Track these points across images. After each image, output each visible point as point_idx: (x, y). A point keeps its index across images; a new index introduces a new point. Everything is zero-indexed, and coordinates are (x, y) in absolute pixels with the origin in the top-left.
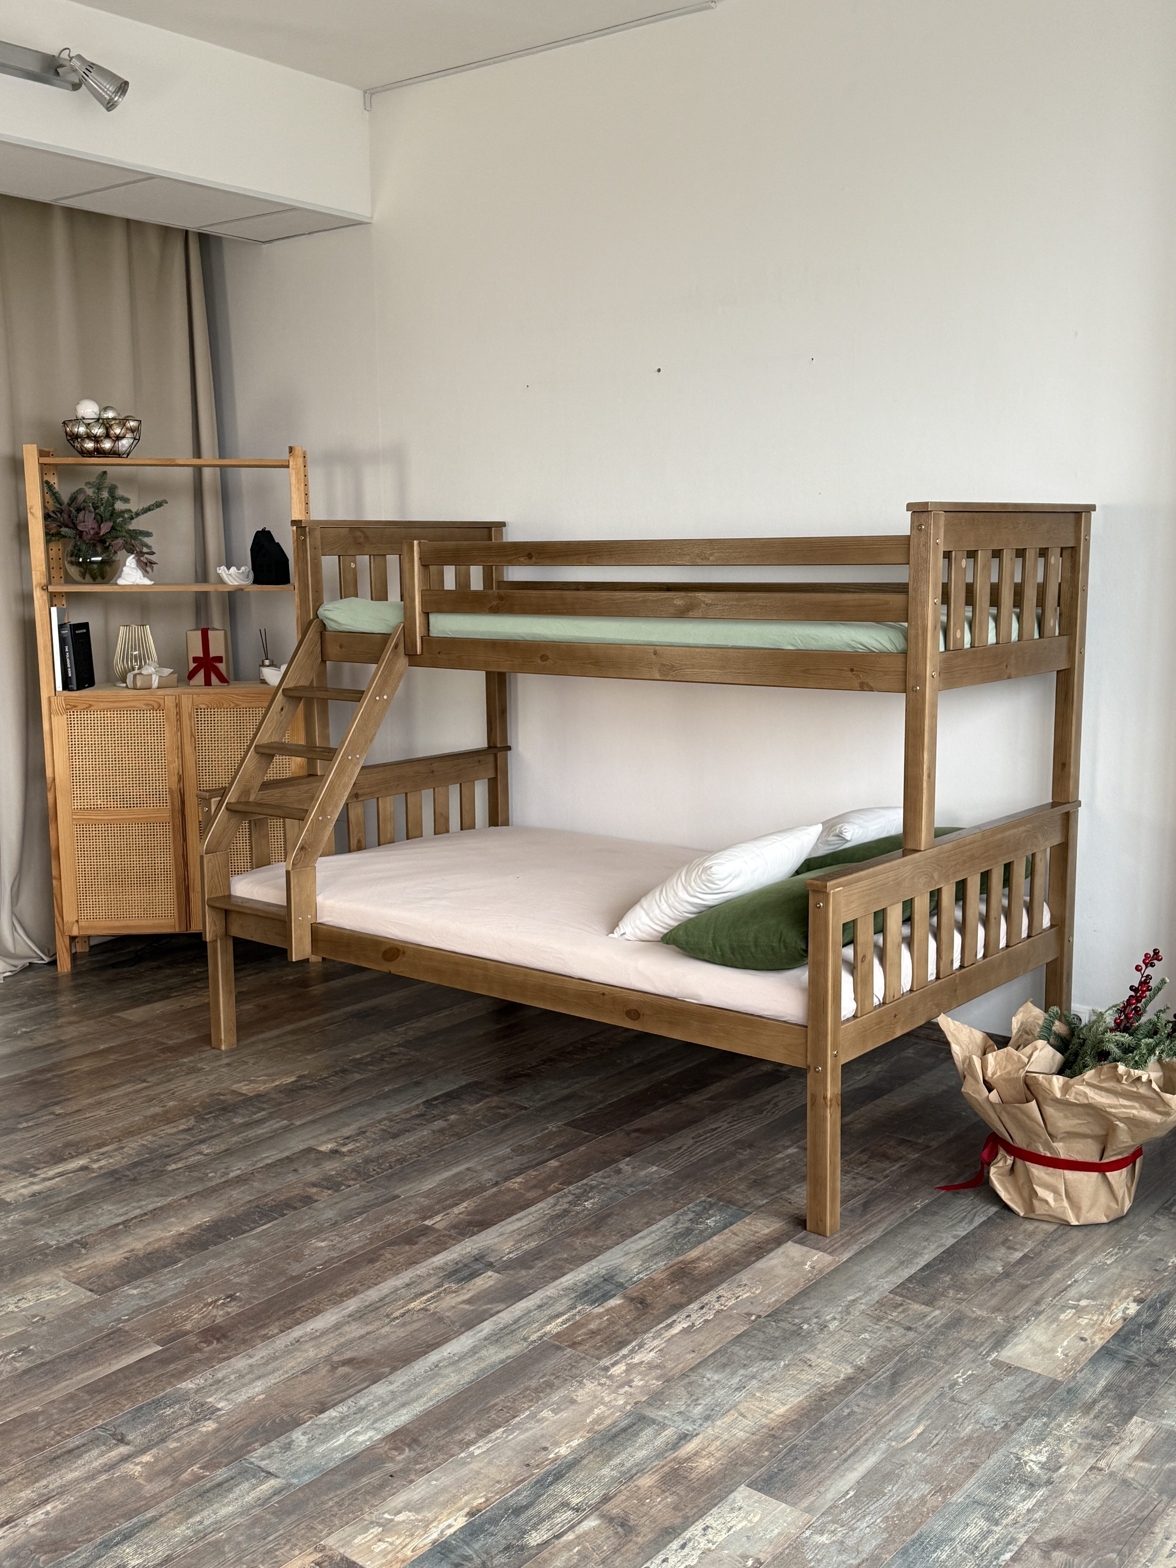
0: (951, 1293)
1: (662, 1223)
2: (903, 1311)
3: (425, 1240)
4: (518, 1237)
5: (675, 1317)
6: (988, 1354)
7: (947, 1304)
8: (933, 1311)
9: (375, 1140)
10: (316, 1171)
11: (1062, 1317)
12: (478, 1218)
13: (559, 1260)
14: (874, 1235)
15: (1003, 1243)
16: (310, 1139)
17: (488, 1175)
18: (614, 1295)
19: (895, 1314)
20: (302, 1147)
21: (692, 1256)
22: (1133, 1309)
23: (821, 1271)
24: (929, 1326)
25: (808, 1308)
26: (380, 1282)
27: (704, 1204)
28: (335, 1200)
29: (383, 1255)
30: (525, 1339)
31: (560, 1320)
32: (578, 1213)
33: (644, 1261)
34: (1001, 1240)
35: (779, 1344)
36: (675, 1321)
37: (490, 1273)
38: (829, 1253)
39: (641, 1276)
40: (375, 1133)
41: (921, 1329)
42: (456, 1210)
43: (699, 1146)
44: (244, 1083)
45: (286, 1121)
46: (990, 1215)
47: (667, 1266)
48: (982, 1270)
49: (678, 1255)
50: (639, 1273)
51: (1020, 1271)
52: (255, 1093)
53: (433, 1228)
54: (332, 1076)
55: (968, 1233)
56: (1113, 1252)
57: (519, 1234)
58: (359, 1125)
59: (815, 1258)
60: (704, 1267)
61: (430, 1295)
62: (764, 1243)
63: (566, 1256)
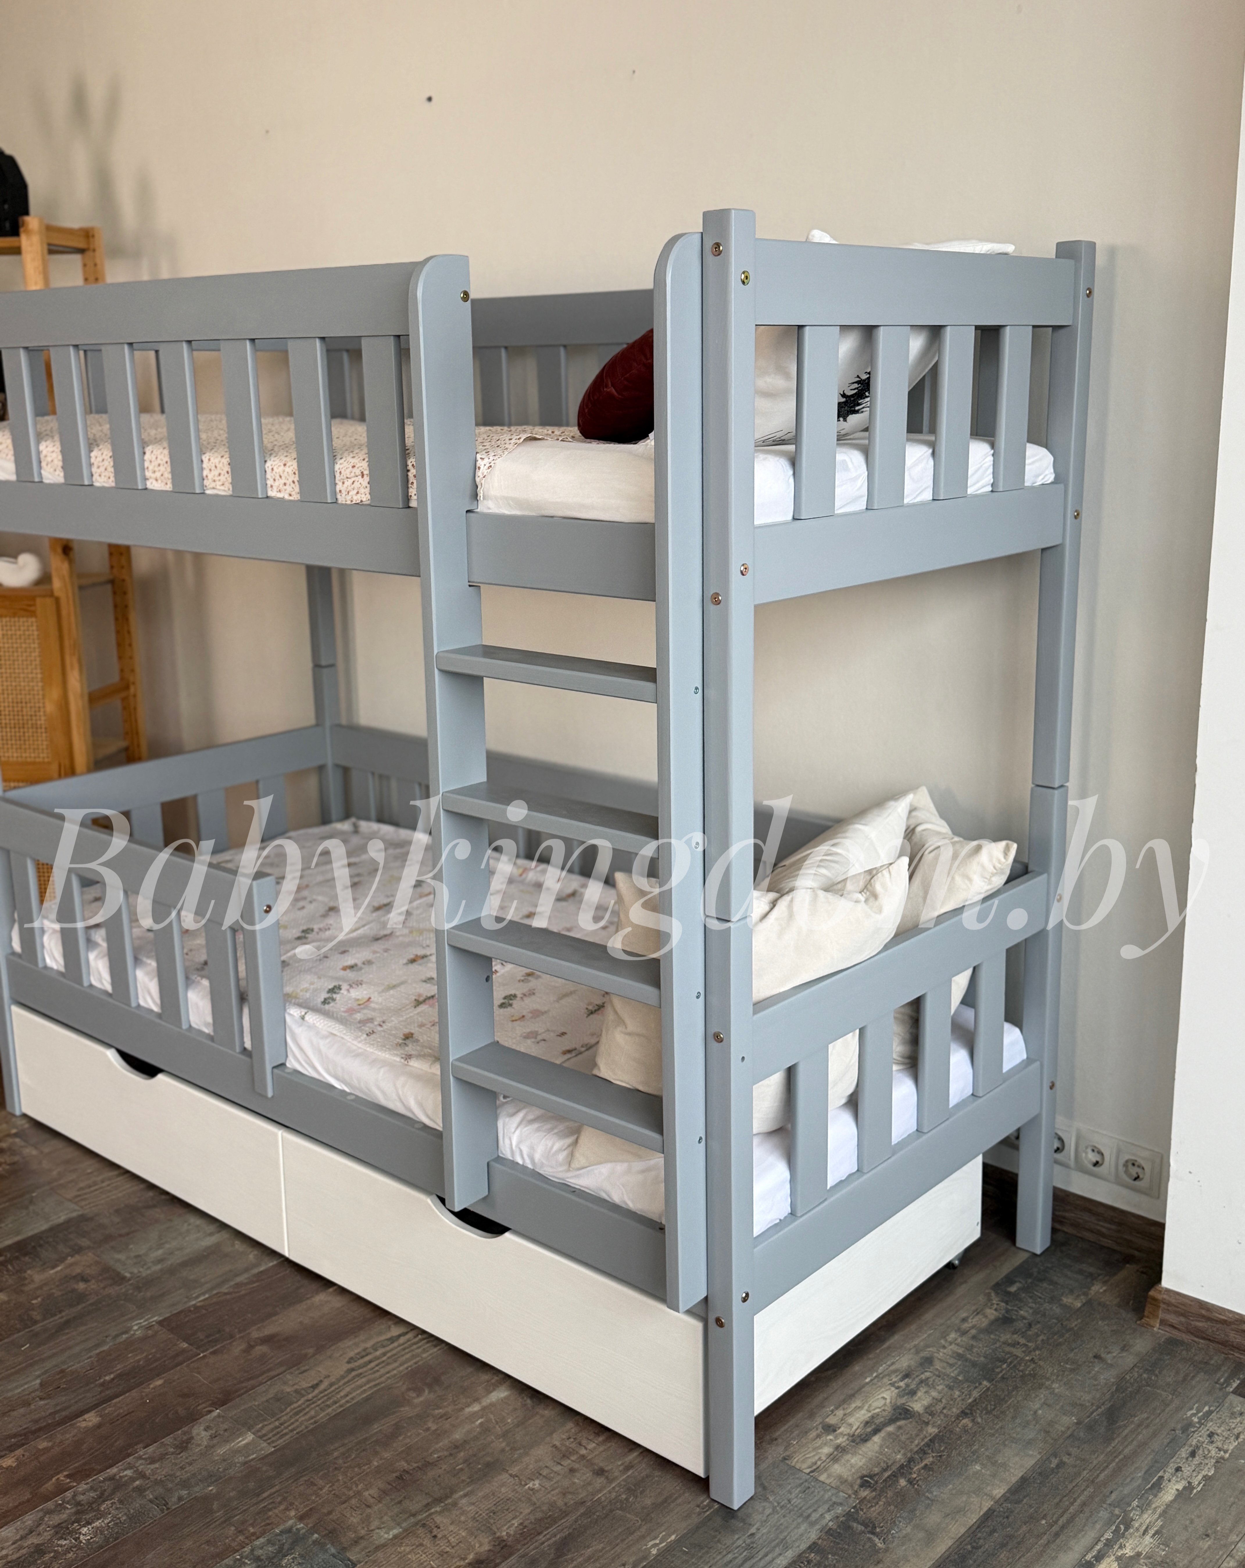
32: (57, 1555)
43: (349, 1381)
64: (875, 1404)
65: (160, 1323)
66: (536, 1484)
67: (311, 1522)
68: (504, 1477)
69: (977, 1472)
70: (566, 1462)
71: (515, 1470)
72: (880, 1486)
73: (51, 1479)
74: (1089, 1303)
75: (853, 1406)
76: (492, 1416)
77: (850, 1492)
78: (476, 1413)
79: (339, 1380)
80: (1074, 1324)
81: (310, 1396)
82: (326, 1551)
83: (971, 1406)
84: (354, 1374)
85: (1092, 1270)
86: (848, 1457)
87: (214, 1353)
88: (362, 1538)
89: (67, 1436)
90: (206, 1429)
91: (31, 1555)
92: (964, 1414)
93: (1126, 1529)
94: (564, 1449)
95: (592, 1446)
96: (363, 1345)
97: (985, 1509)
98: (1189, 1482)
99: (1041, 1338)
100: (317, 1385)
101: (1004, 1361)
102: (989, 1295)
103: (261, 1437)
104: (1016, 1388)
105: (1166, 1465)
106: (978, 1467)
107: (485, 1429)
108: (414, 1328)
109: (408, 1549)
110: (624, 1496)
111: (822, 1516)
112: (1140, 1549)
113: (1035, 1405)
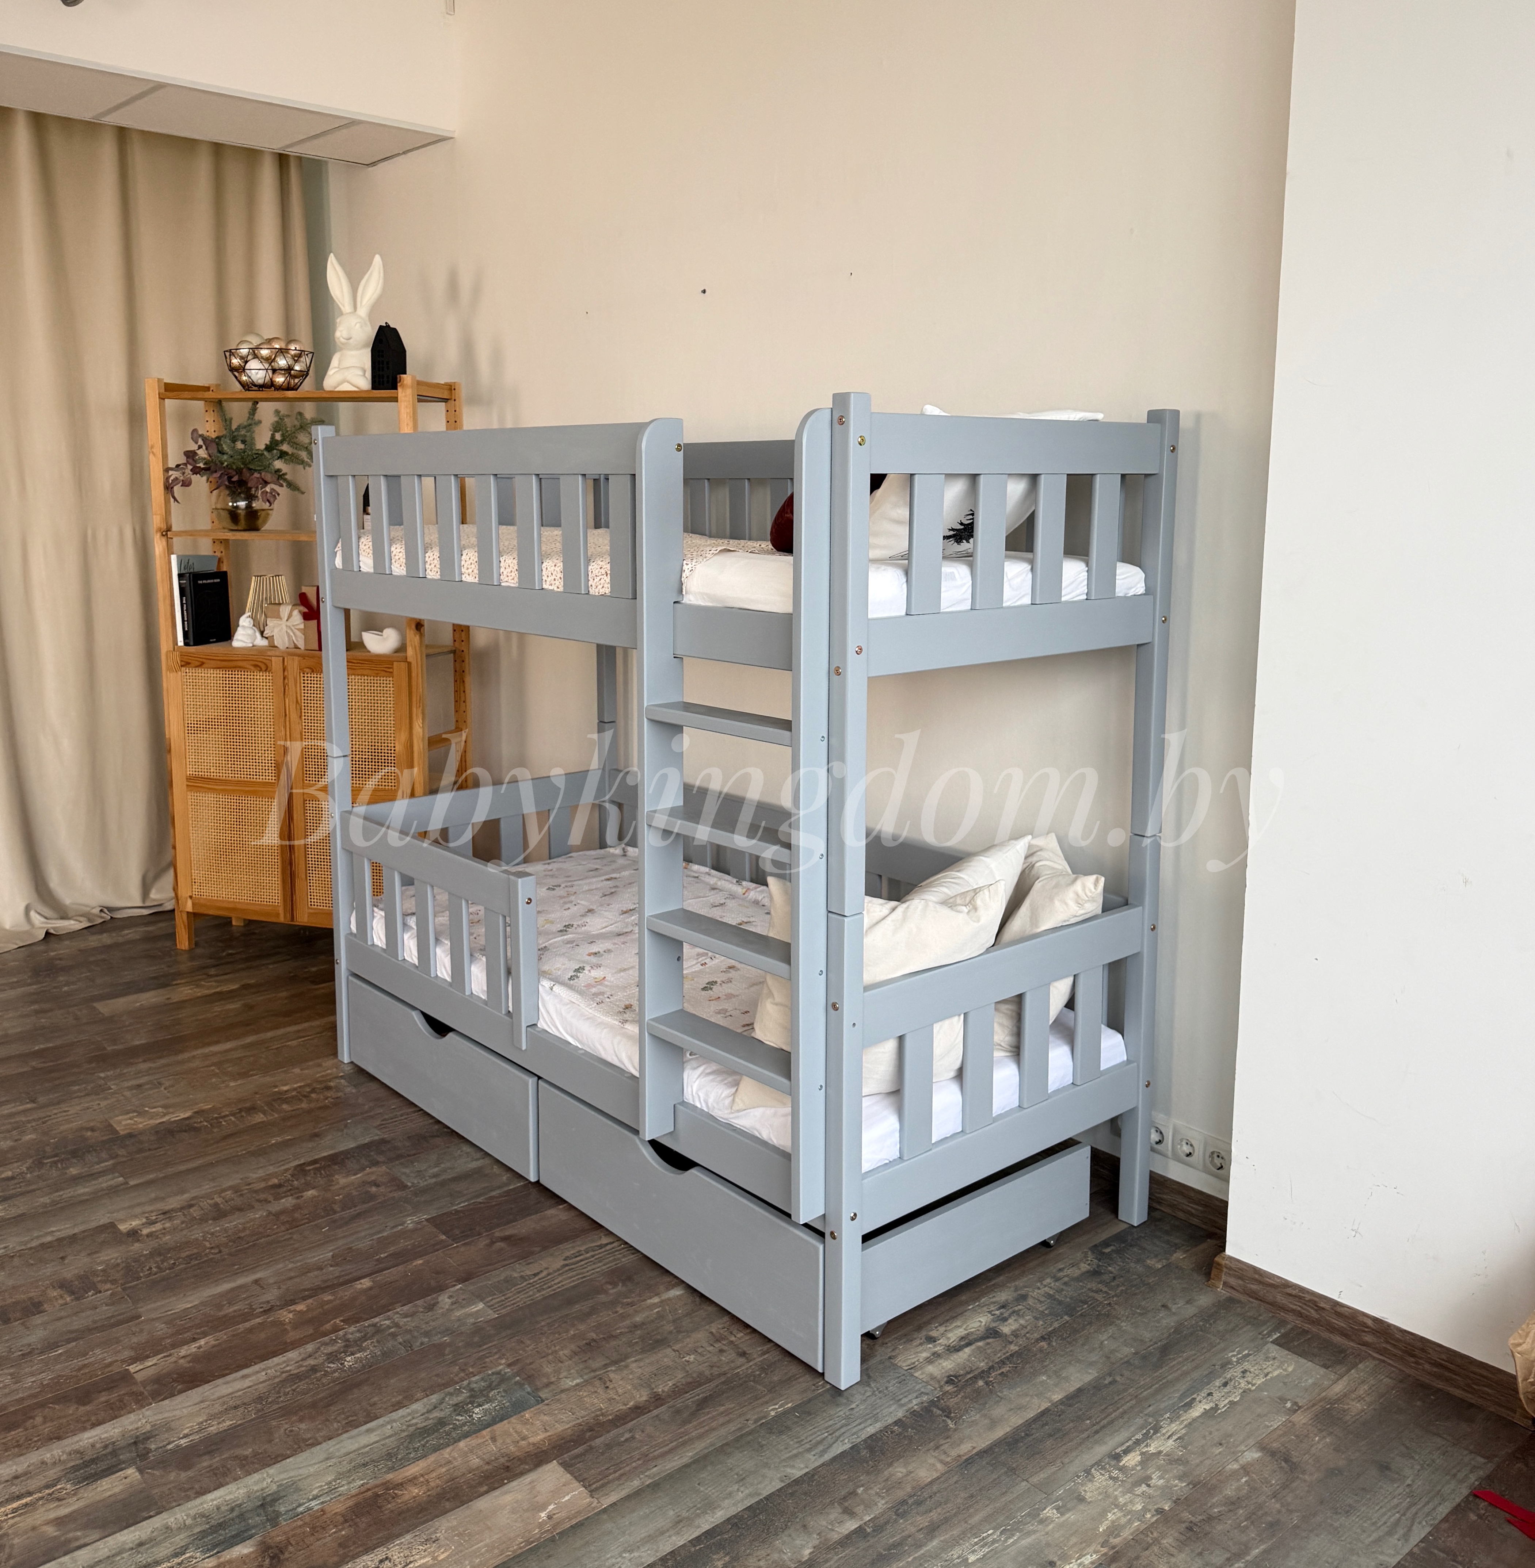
1: (414, 1406)
3: (103, 1399)
4: (217, 1410)
9: (192, 1220)
10: (87, 1260)
12: (199, 1367)
13: (236, 1458)
14: (673, 1463)
15: (842, 1500)
16: (124, 1208)
17: (271, 1295)
18: (250, 1537)
20: (104, 1221)
21: (407, 1474)
23: (555, 1525)
27: (494, 1378)
28: (63, 1314)
29: (33, 1418)
32: (326, 1374)
33: (340, 1476)
34: (842, 1493)
37: (130, 1471)
38: (592, 1493)
40: (202, 1209)
42: (184, 1351)
43: (562, 1273)
44: (131, 1115)
45: (121, 1179)
46: (859, 1440)
47: (363, 1489)
48: (781, 1551)
49: (392, 1469)
50: (315, 1498)
51: (832, 1563)
52: (128, 1131)
53: (134, 1378)
54: (233, 1115)
55: (805, 1474)
56: (990, 1539)
57: (224, 1403)
58: (196, 1194)
59: (567, 1498)
60: (406, 1497)
61: (24, 1501)
62: (519, 1459)
63: (248, 1452)
64: (973, 1325)
65: (427, 1220)
66: (692, 1358)
67: (516, 1368)
68: (669, 1351)
69: (1043, 1381)
70: (717, 1345)
71: (676, 1347)
72: (960, 1384)
73: (330, 1322)
74: (1168, 1265)
75: (954, 1325)
76: (667, 1308)
77: (937, 1386)
78: (655, 1304)
79: (555, 1272)
80: (1151, 1280)
81: (531, 1281)
82: (524, 1389)
83: (1051, 1333)
84: (567, 1268)
85: (1177, 1241)
86: (941, 1361)
87: (465, 1244)
88: (552, 1383)
89: (346, 1293)
90: (450, 1297)
91: (307, 1371)
92: (1043, 1338)
93: (1154, 1434)
94: (718, 1335)
95: (740, 1335)
96: (578, 1249)
97: (1043, 1408)
98: (1217, 1405)
99: (1121, 1288)
100: (538, 1273)
101: (1085, 1302)
102: (1086, 1253)
103: (489, 1307)
104: (1090, 1323)
105: (1201, 1390)
106: (1044, 1378)
107: (660, 1317)
108: (619, 1239)
109: (585, 1394)
110: (758, 1373)
111: (910, 1401)
112: (1162, 1449)
113: (1105, 1337)
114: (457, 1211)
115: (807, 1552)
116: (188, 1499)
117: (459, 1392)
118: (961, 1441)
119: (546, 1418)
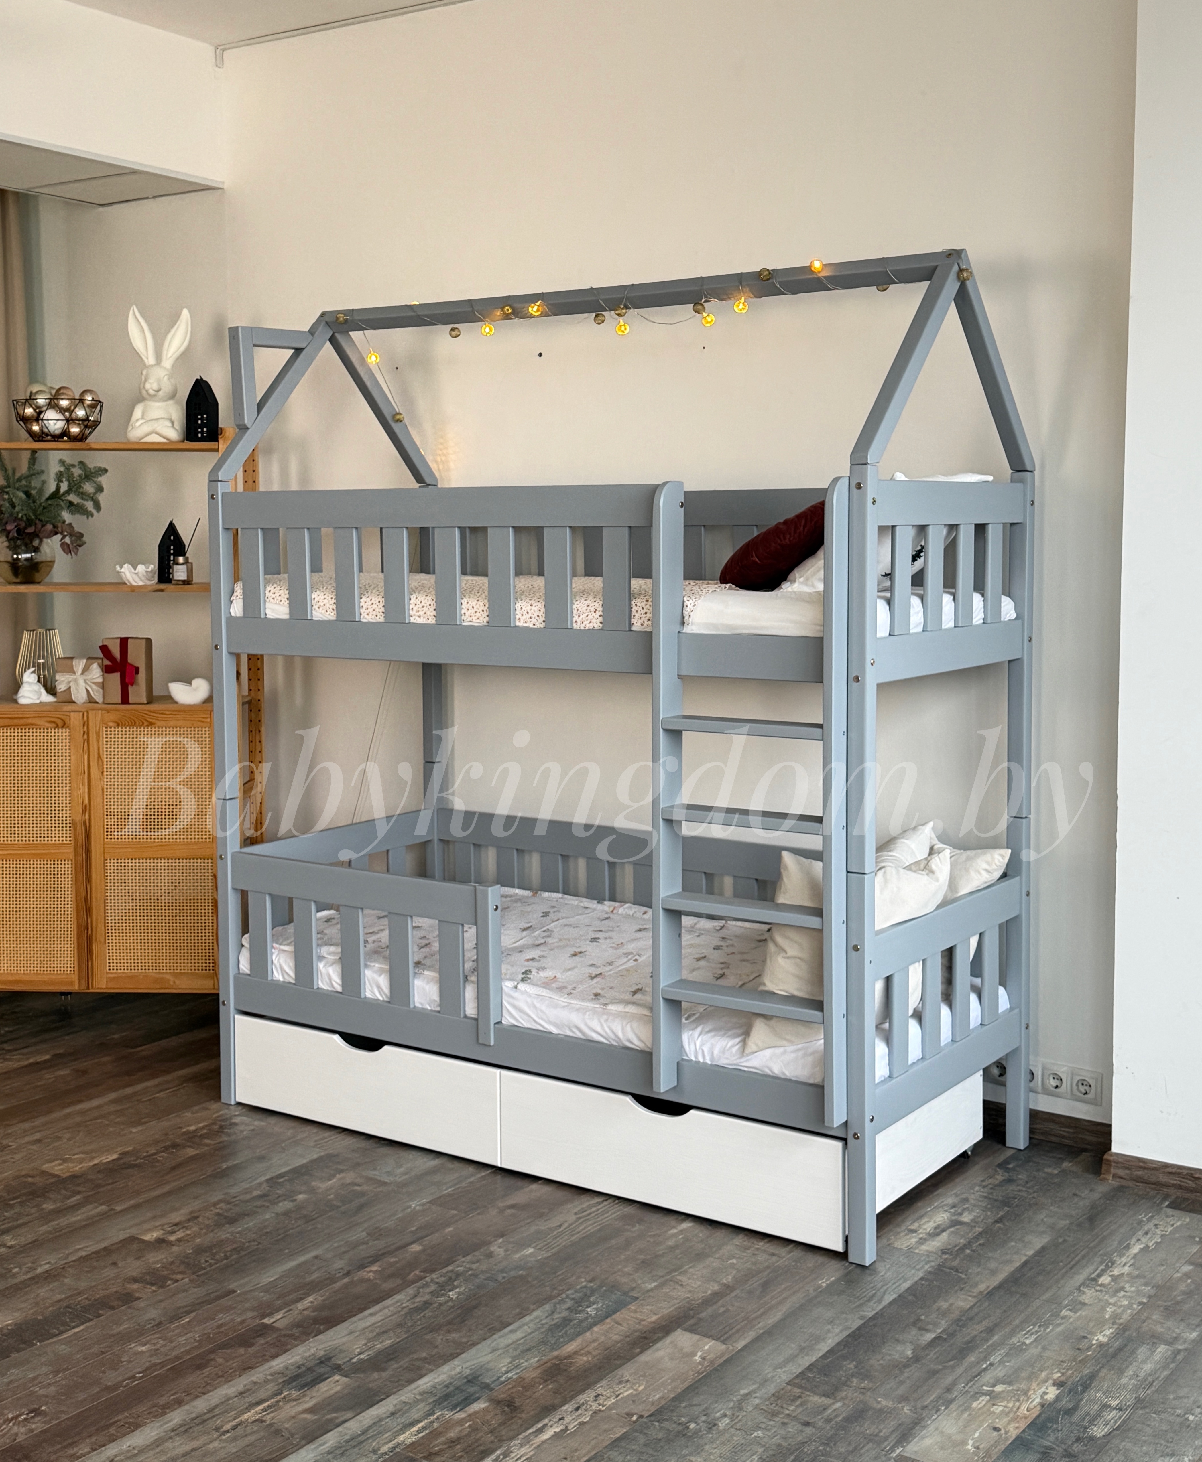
0: (855, 1380)
1: (536, 1314)
2: (801, 1405)
3: (263, 1342)
4: (371, 1335)
5: (546, 1421)
6: (892, 1450)
7: (850, 1395)
8: (833, 1403)
9: (208, 1226)
10: (138, 1263)
11: (975, 1405)
12: (325, 1313)
13: (418, 1359)
14: (771, 1320)
15: (914, 1324)
16: (133, 1226)
17: (339, 1264)
18: (478, 1399)
19: (792, 1408)
20: (123, 1235)
21: (569, 1350)
22: (1052, 1393)
23: (712, 1362)
24: (828, 1420)
25: (696, 1405)
26: (209, 1391)
27: (585, 1290)
28: (159, 1298)
29: (213, 1359)
30: (375, 1451)
31: (415, 1428)
32: (441, 1305)
33: (514, 1358)
34: (911, 1320)
35: (662, 1447)
36: (546, 1425)
37: (337, 1377)
38: (723, 1342)
39: (510, 1375)
40: (209, 1219)
41: (820, 1424)
42: (300, 1306)
43: (582, 1222)
44: (57, 1162)
45: (103, 1207)
46: (901, 1292)
47: (541, 1362)
48: (890, 1355)
49: (553, 1349)
50: (507, 1372)
51: (931, 1355)
52: (70, 1174)
53: (274, 1327)
54: (163, 1152)
55: (876, 1313)
56: (1034, 1331)
57: (372, 1331)
58: (191, 1209)
59: (707, 1348)
60: (581, 1362)
61: (266, 1404)
62: (650, 1332)
63: (424, 1355)
64: (938, 1219)
65: (428, 1202)
66: (734, 1261)
67: (598, 1283)
68: (712, 1259)
69: (1014, 1246)
70: (749, 1251)
71: (717, 1256)
72: (954, 1253)
73: (409, 1274)
74: (1063, 1171)
75: (923, 1221)
76: (688, 1235)
77: (937, 1256)
78: (675, 1234)
79: (575, 1222)
80: (1056, 1180)
81: (560, 1230)
82: (616, 1294)
83: (1000, 1218)
84: (583, 1219)
85: (1061, 1156)
86: (930, 1242)
87: (479, 1214)
88: (635, 1288)
89: (405, 1255)
90: (499, 1247)
91: (424, 1305)
92: (996, 1222)
93: (1113, 1265)
94: (745, 1245)
95: (761, 1244)
96: (581, 1207)
97: (1025, 1260)
98: (1148, 1245)
99: (1036, 1187)
100: (561, 1225)
101: (1015, 1198)
102: (996, 1169)
103: (539, 1249)
104: (1027, 1210)
105: (1132, 1238)
106: (1013, 1244)
107: (687, 1240)
108: (611, 1196)
109: (668, 1291)
110: (794, 1264)
111: (923, 1267)
112: (1122, 1272)
113: (1042, 1217)
114: (450, 1195)
115: (909, 1353)
116: (404, 1386)
117: (563, 1301)
118: (976, 1284)
119: (648, 1307)
